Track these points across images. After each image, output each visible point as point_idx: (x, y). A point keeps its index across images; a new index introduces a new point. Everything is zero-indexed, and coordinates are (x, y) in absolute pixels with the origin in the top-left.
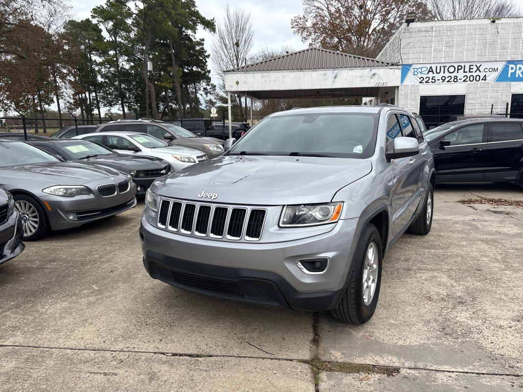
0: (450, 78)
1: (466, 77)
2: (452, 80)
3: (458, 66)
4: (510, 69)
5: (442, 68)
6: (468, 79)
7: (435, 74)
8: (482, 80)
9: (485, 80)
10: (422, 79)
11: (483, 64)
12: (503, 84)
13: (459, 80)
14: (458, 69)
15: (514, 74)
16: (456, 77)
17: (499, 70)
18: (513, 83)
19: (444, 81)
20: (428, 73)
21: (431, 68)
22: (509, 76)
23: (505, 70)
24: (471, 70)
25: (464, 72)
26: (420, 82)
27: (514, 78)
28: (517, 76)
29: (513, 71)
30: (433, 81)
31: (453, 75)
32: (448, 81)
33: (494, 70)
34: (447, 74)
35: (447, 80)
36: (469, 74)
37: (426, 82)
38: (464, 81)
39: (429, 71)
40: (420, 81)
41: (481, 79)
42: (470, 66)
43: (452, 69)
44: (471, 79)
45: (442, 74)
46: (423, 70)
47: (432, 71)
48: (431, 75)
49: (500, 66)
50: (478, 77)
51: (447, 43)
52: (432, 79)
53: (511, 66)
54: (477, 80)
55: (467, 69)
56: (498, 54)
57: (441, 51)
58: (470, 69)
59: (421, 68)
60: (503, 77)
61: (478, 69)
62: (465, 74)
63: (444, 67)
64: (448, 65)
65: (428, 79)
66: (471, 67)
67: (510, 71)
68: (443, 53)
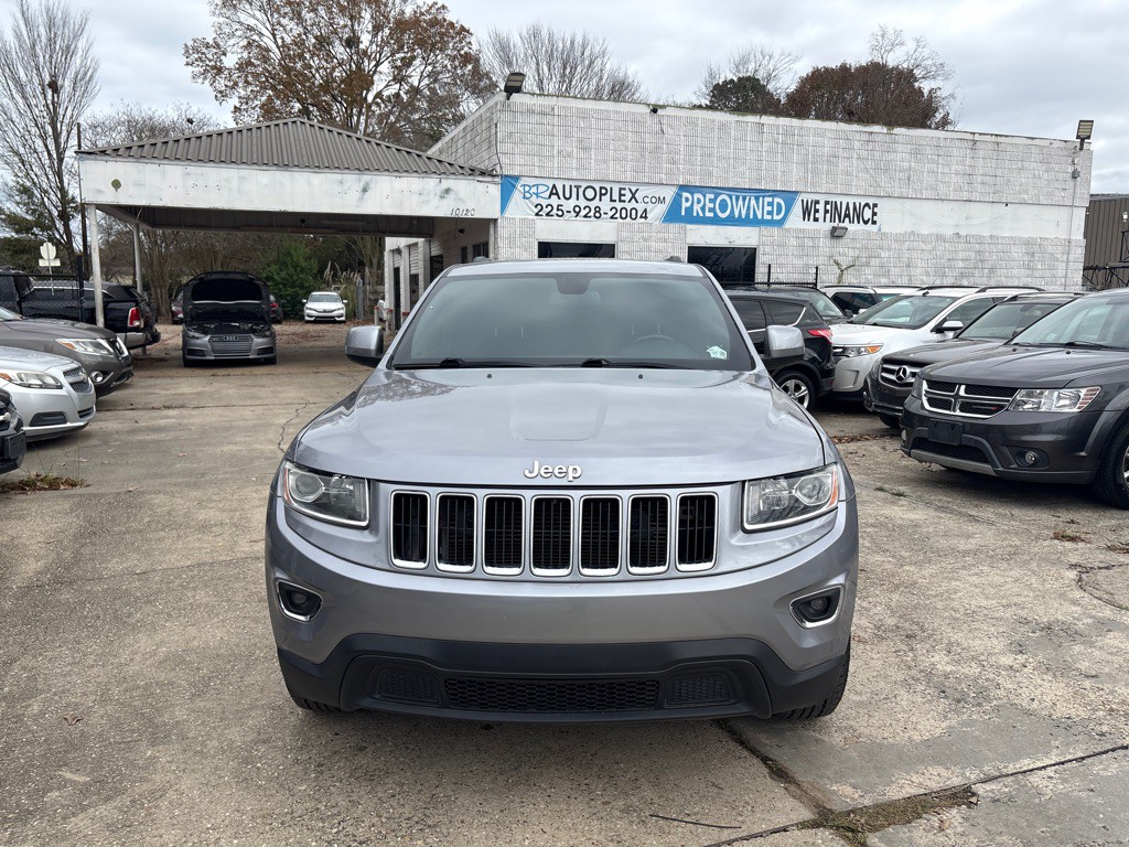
0: (587, 210)
1: (614, 211)
2: (591, 214)
3: (601, 188)
4: (684, 200)
5: (574, 190)
6: (618, 215)
7: (562, 201)
8: (641, 217)
9: (646, 218)
10: (539, 207)
11: (641, 188)
12: (674, 227)
13: (603, 216)
14: (601, 195)
15: (689, 210)
16: (598, 210)
17: (667, 201)
18: (689, 226)
19: (578, 214)
20: (550, 197)
21: (554, 186)
22: (683, 213)
23: (677, 201)
24: (623, 198)
25: (612, 200)
26: (537, 214)
27: (691, 218)
28: (695, 214)
29: (689, 204)
30: (560, 213)
31: (593, 205)
32: (585, 216)
33: (661, 200)
34: (582, 203)
35: (583, 213)
36: (619, 205)
37: (547, 215)
38: (612, 217)
39: (551, 194)
40: (536, 211)
41: (639, 215)
42: (620, 189)
43: (590, 193)
44: (624, 215)
45: (573, 203)
46: (541, 189)
47: (557, 194)
48: (554, 201)
49: (669, 194)
50: (634, 211)
51: (580, 141)
52: (558, 210)
53: (685, 195)
54: (634, 217)
55: (616, 196)
56: (664, 171)
57: (569, 155)
58: (621, 195)
59: (537, 185)
60: (674, 215)
61: (633, 197)
62: (613, 204)
63: (578, 187)
64: (584, 185)
65: (550, 208)
66: (623, 192)
67: (685, 205)
68: (575, 161)
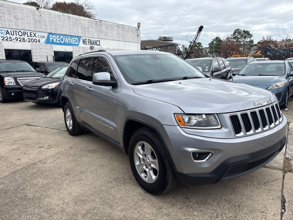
0: (20, 39)
1: (29, 40)
2: (22, 40)
3: (24, 32)
4: (50, 37)
5: (15, 32)
6: (31, 41)
7: (11, 36)
8: (38, 42)
9: (40, 42)
10: (3, 37)
11: (37, 33)
12: (49, 45)
13: (26, 41)
14: (24, 34)
15: (53, 40)
16: (24, 39)
17: (46, 37)
18: (53, 45)
19: (17, 40)
20: (6, 34)
21: (7, 31)
22: (51, 41)
23: (48, 38)
24: (31, 36)
25: (28, 36)
26: (3, 40)
27: (53, 43)
28: (54, 42)
29: (52, 39)
30: (11, 40)
31: (22, 37)
32: (20, 41)
33: (44, 37)
34: (18, 37)
35: (19, 40)
36: (31, 38)
37: (6, 40)
38: (29, 42)
39: (7, 33)
40: (2, 39)
41: (37, 41)
42: (30, 33)
43: (20, 34)
44: (33, 41)
45: (15, 36)
46: (3, 31)
47: (9, 33)
48: (8, 35)
49: (46, 35)
50: (36, 40)
51: (15, 16)
52: (10, 38)
53: (51, 36)
54: (36, 42)
55: (29, 35)
56: (43, 28)
57: (11, 21)
58: (31, 35)
59: (1, 30)
60: (48, 41)
61: (35, 35)
62: (29, 37)
63: (16, 31)
64: (18, 31)
65: (7, 38)
66: (31, 34)
67: (51, 39)
68: (14, 23)
